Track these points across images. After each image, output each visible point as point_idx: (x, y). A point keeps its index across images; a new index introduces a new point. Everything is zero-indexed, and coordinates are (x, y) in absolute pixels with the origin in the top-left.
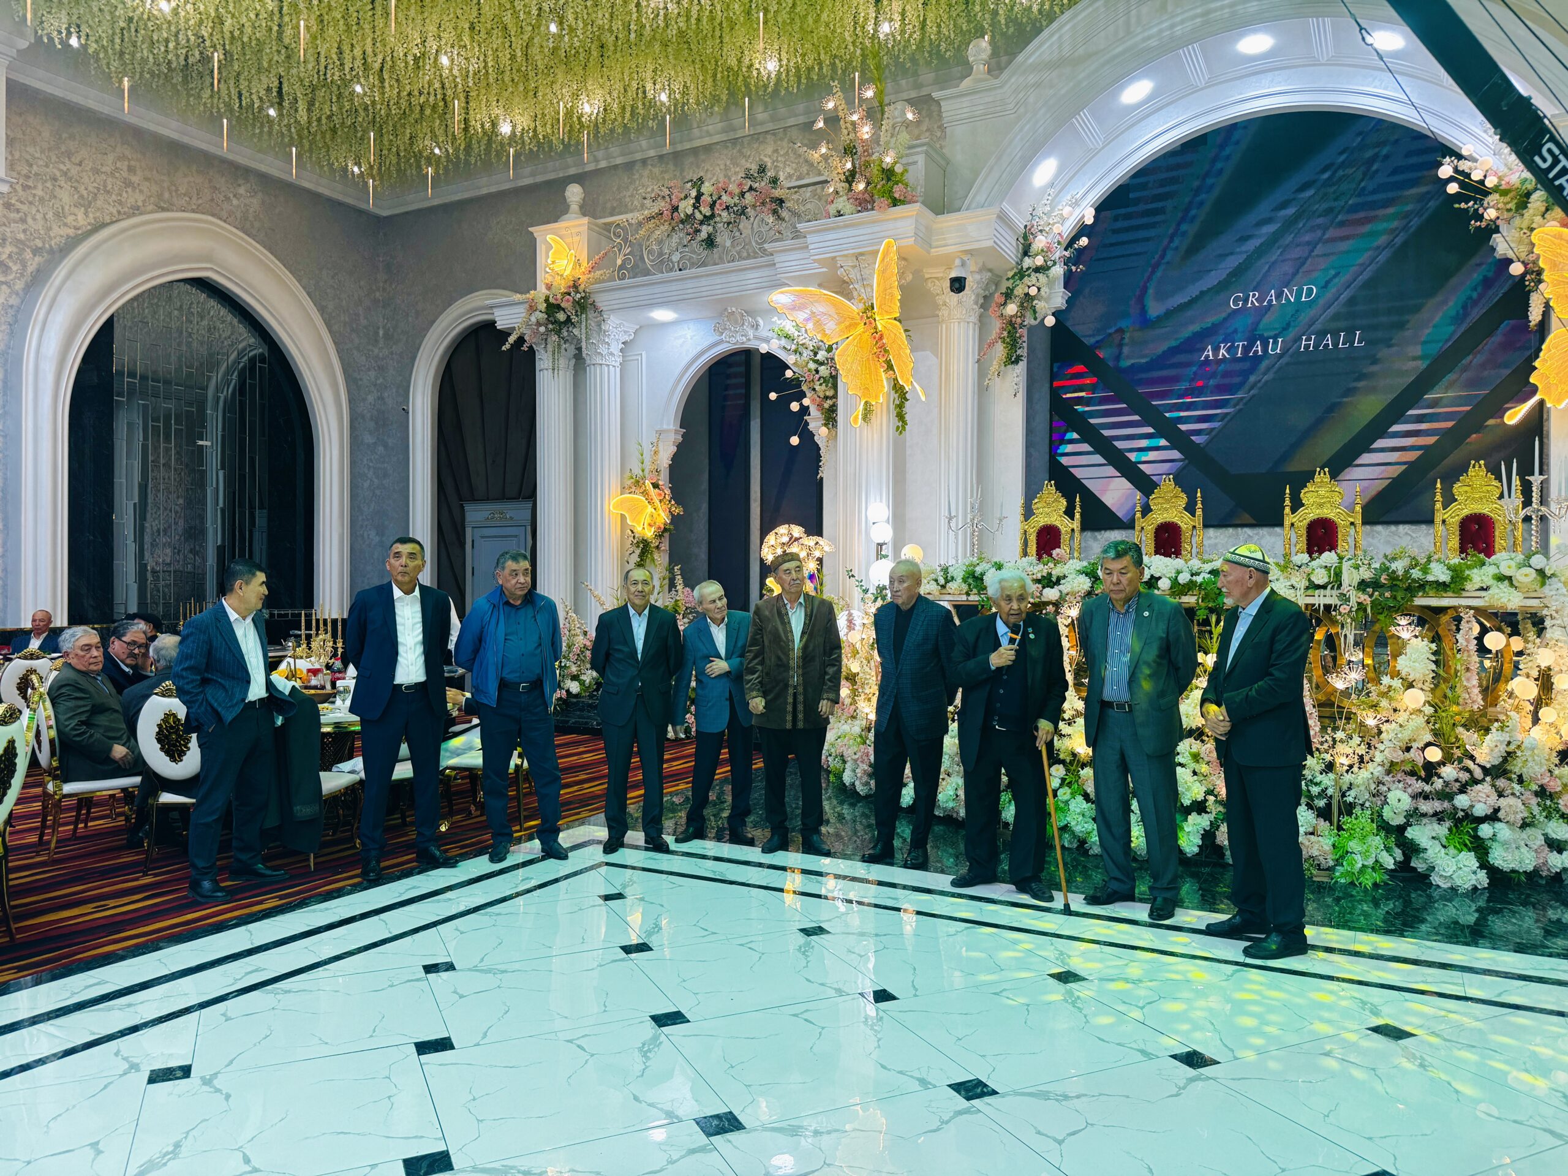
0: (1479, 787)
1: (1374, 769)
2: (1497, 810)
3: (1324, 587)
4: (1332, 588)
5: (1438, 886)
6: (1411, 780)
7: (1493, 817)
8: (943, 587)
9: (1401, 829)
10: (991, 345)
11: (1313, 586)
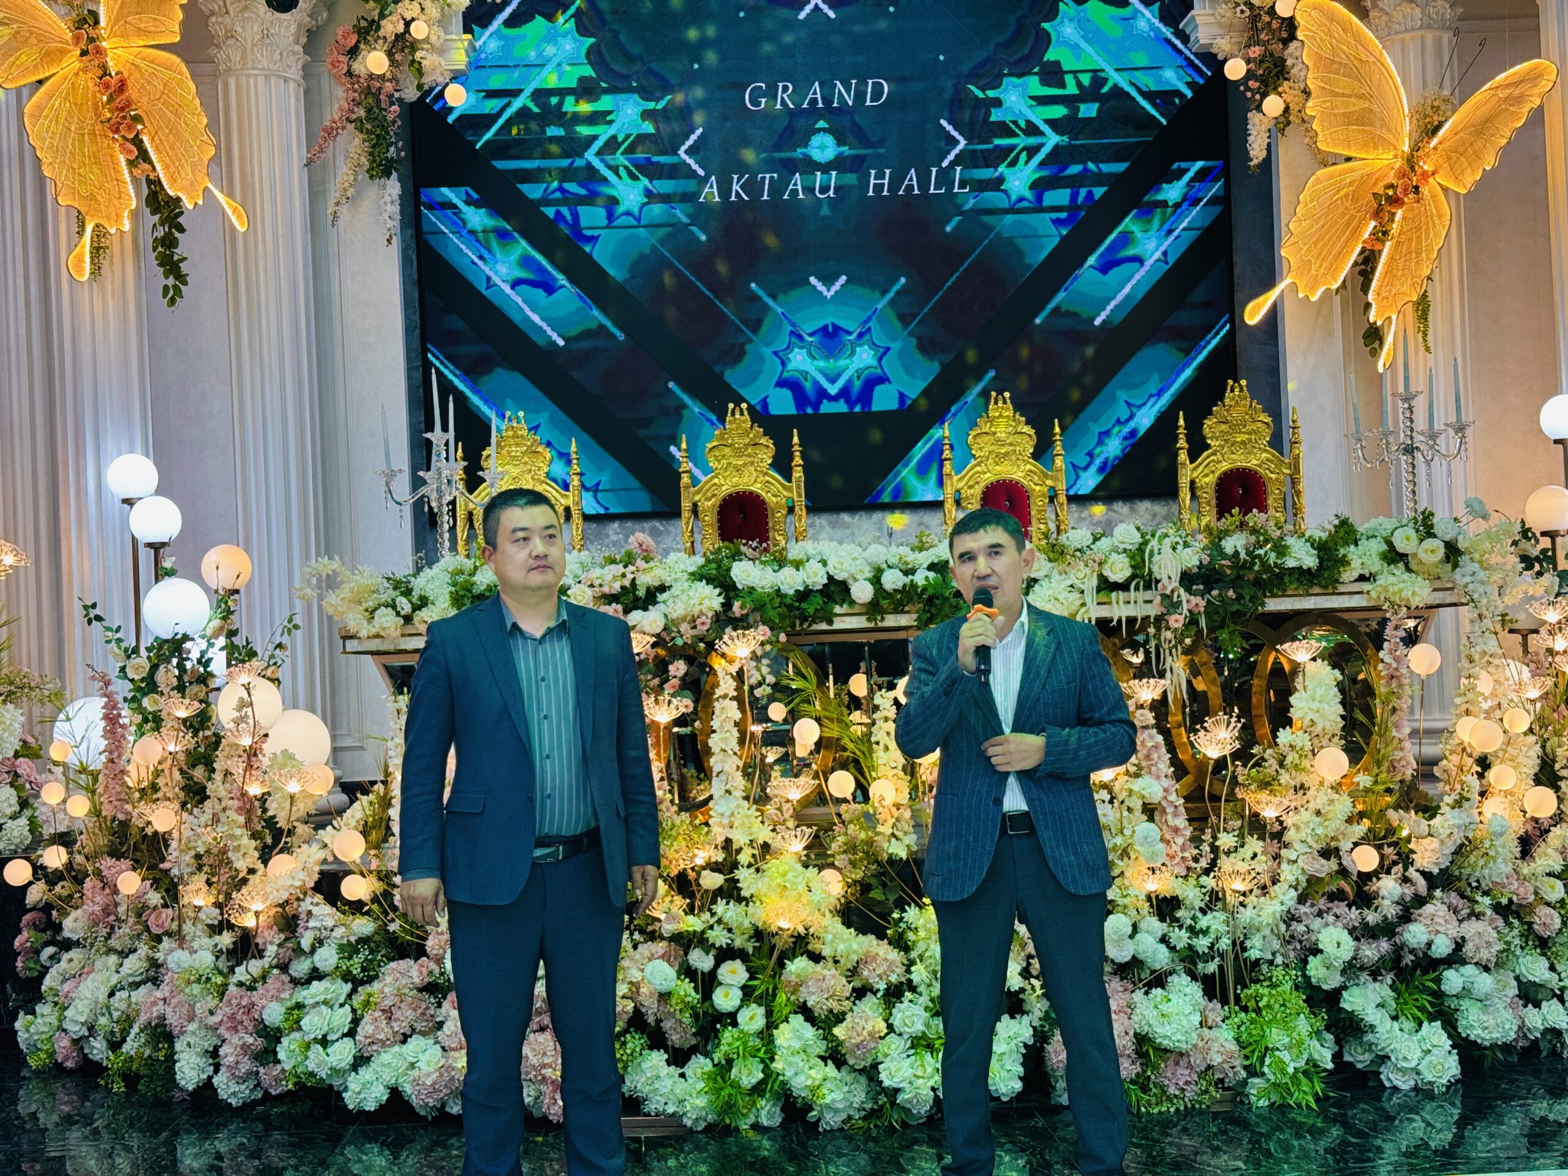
0: (1428, 909)
1: (1284, 897)
2: (1460, 944)
3: (1124, 587)
4: (1137, 588)
5: (1395, 1089)
6: (1341, 908)
7: (1456, 958)
8: (408, 619)
9: (1335, 996)
10: (331, 133)
11: (1106, 586)
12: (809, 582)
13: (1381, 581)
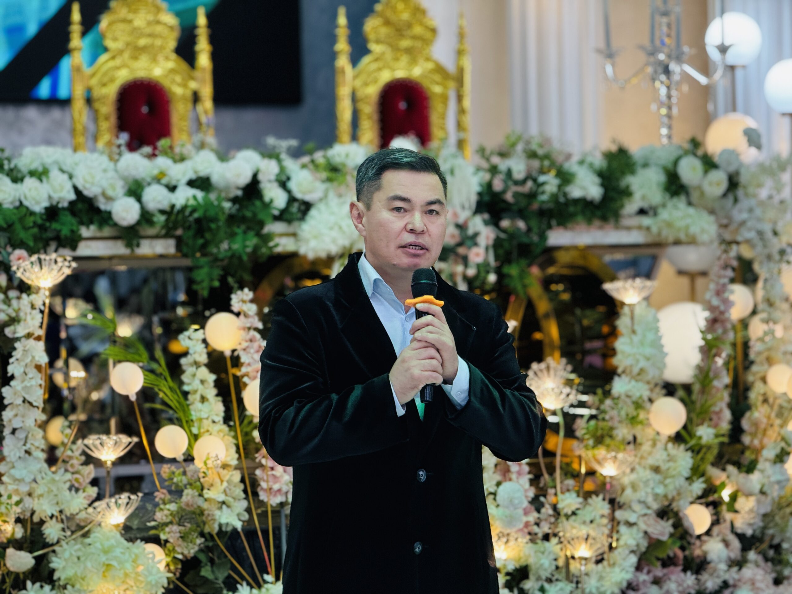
0: (746, 572)
12: (56, 196)
13: (664, 215)
